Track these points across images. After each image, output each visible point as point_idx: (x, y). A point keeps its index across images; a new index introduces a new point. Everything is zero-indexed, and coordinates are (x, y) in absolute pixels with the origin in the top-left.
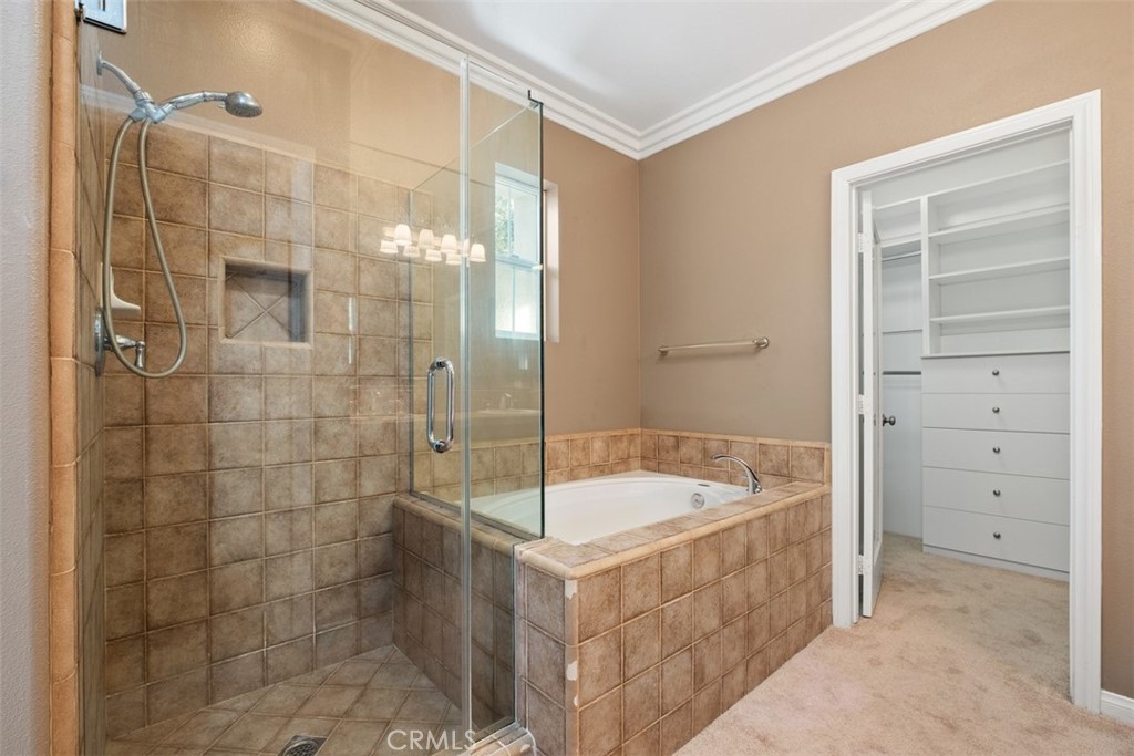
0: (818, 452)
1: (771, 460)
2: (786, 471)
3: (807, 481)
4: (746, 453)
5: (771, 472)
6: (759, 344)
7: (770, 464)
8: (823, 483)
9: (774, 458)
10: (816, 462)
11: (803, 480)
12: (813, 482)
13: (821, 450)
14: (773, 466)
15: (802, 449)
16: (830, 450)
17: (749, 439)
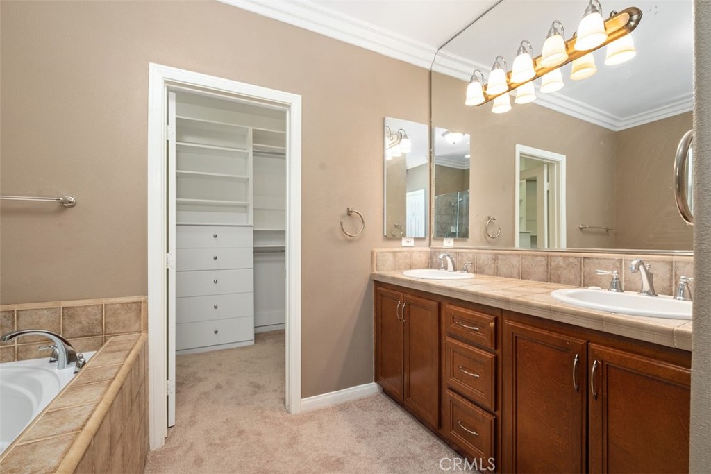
0: (135, 305)
1: (80, 323)
2: (99, 330)
3: (123, 334)
4: (44, 320)
5: (80, 334)
6: (63, 203)
7: (78, 326)
8: (140, 332)
9: (83, 319)
10: (132, 315)
11: (118, 334)
12: (130, 333)
13: (138, 304)
14: (82, 329)
15: (118, 306)
16: (146, 302)
17: (50, 305)
